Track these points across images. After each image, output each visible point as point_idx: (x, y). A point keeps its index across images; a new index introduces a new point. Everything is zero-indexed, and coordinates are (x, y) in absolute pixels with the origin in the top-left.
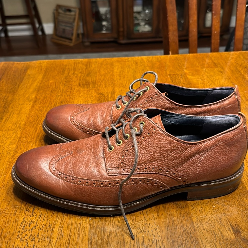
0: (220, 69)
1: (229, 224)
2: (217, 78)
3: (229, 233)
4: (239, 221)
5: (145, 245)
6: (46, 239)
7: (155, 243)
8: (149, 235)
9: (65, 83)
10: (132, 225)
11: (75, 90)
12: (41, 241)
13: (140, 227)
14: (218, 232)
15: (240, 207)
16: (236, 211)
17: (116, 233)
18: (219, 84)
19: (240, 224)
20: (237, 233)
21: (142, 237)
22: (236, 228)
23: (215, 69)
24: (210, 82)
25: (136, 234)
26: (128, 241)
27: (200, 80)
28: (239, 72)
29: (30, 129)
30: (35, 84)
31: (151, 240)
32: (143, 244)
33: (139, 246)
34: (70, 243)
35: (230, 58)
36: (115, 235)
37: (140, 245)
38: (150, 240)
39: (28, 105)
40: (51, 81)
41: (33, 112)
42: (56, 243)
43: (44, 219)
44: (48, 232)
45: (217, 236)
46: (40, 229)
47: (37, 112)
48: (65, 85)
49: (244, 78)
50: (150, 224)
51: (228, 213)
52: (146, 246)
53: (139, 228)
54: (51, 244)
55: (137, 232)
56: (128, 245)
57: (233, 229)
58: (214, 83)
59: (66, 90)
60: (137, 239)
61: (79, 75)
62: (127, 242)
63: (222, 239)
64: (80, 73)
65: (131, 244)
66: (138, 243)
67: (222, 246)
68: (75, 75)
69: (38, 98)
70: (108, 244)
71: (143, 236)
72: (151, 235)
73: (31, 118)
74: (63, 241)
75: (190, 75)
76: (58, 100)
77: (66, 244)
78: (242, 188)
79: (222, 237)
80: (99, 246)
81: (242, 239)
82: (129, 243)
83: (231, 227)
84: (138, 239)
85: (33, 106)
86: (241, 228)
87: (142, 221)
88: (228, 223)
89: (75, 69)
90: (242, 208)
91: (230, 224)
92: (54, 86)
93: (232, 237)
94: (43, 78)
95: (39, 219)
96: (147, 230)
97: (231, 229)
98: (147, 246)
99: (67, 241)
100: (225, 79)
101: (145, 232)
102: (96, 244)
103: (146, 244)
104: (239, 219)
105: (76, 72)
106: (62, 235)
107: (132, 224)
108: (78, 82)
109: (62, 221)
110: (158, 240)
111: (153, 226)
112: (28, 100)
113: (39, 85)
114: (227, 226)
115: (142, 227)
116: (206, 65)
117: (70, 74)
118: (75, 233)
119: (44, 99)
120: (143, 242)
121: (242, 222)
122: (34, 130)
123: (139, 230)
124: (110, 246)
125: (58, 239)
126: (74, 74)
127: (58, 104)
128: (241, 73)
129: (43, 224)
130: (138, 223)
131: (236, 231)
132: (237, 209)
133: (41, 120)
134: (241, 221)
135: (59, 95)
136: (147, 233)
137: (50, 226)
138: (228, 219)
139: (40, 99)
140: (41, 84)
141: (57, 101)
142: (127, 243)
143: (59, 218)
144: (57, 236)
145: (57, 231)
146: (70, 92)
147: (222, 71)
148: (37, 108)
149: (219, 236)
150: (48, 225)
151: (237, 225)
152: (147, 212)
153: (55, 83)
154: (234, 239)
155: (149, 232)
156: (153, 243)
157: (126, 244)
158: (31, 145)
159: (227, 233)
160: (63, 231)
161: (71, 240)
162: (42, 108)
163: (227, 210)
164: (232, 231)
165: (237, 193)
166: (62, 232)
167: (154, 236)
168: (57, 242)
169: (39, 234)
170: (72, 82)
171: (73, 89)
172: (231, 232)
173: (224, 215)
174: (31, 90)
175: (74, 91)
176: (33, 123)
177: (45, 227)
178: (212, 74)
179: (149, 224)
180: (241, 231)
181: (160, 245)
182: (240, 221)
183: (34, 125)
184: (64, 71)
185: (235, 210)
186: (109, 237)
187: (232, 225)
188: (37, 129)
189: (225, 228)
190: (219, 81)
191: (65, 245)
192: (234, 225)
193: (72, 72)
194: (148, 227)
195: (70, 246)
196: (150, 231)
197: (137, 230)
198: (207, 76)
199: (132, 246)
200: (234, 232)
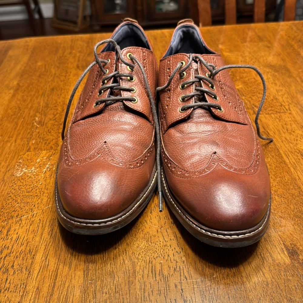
0: (266, 43)
1: (282, 243)
2: (263, 54)
3: (282, 255)
4: (295, 239)
5: (164, 275)
6: (24, 270)
7: (178, 271)
8: (170, 260)
9: (58, 65)
10: (146, 248)
11: (72, 74)
12: (17, 273)
13: (157, 250)
15: (297, 219)
16: (291, 226)
17: (123, 260)
18: (265, 61)
19: (297, 243)
20: (293, 255)
21: (160, 263)
22: (292, 249)
23: (261, 44)
24: (254, 60)
25: (151, 259)
26: (140, 270)
27: (241, 58)
28: (292, 46)
29: (9, 125)
30: (18, 68)
31: (173, 267)
32: (161, 274)
34: (58, 275)
35: (279, 30)
36: (121, 262)
37: (157, 276)
38: (171, 268)
39: (7, 94)
40: (39, 64)
41: (13, 103)
42: (37, 276)
43: (22, 244)
44: (27, 260)
45: (265, 260)
46: (16, 257)
47: (18, 102)
48: (58, 67)
49: (299, 54)
50: (170, 246)
51: (280, 229)
52: (164, 277)
53: (156, 251)
54: (31, 278)
55: (152, 256)
56: (140, 275)
57: (287, 249)
58: (259, 61)
59: (59, 75)
60: (152, 267)
61: (78, 55)
62: (138, 271)
63: (272, 264)
64: (80, 52)
65: (144, 274)
66: (154, 272)
67: (272, 273)
68: (73, 55)
69: (21, 84)
70: (111, 274)
71: (162, 262)
72: (172, 261)
73: (10, 111)
74: (48, 273)
75: (227, 52)
76: (48, 87)
77: (53, 276)
78: (298, 194)
79: (272, 261)
80: (99, 277)
81: (300, 264)
82: (141, 273)
83: (285, 247)
84: (154, 267)
85: (14, 96)
86: (298, 249)
87: (160, 241)
88: (281, 241)
89: (72, 48)
90: (299, 222)
91: (283, 244)
92: (43, 69)
93: (287, 261)
94: (29, 60)
95: (15, 243)
96: (167, 253)
97: (284, 250)
98: (166, 276)
99: (54, 272)
100: (273, 55)
101: (164, 256)
102: (94, 275)
103: (166, 273)
104: (295, 236)
105: (74, 51)
106: (47, 264)
107: (146, 246)
108: (75, 64)
109: (48, 245)
110: (181, 267)
111: (175, 249)
112: (8, 87)
113: (23, 68)
114: (279, 246)
115: (160, 250)
116: (248, 39)
117: (65, 54)
118: (66, 260)
119: (29, 86)
120: (161, 271)
121: (300, 240)
122: (14, 125)
123: (156, 254)
124: (114, 276)
125: (41, 270)
126: (70, 53)
127: (48, 91)
128: (294, 48)
129: (20, 250)
130: (154, 245)
131: (292, 252)
132: (292, 223)
133: (24, 113)
134: (298, 238)
135: (50, 80)
136: (166, 257)
137: (31, 252)
138: (280, 237)
139: (23, 86)
140: (25, 67)
141: (46, 89)
142: (138, 273)
143: (44, 241)
144: (40, 266)
145: (40, 259)
146: (65, 76)
147: (269, 45)
148: (19, 97)
149: (268, 260)
150: (28, 251)
151: (293, 244)
152: (167, 230)
153: (45, 65)
154: (290, 264)
155: (170, 257)
156: (175, 272)
157: (136, 275)
158: (9, 145)
159: (279, 255)
160: (49, 259)
161: (59, 271)
162: (25, 97)
163: (279, 224)
164: (286, 253)
165: (292, 201)
166: (48, 259)
167: (177, 262)
168: (40, 274)
169: (15, 264)
170: (68, 63)
171: (69, 73)
172: (284, 254)
173: (274, 231)
174: (13, 75)
175: (69, 75)
176: (13, 117)
177: (23, 254)
178: (255, 49)
179: (169, 246)
180: (299, 252)
181: (185, 274)
182: (298, 239)
183: (13, 120)
184: (57, 50)
185: (290, 224)
186: (113, 265)
187: (285, 244)
188: (17, 124)
189: (277, 249)
191: (50, 278)
192: (289, 244)
193: (68, 51)
194: (168, 250)
195: (57, 280)
196: (171, 256)
197: (153, 255)
198: (250, 53)
199: (146, 276)
200: (288, 254)
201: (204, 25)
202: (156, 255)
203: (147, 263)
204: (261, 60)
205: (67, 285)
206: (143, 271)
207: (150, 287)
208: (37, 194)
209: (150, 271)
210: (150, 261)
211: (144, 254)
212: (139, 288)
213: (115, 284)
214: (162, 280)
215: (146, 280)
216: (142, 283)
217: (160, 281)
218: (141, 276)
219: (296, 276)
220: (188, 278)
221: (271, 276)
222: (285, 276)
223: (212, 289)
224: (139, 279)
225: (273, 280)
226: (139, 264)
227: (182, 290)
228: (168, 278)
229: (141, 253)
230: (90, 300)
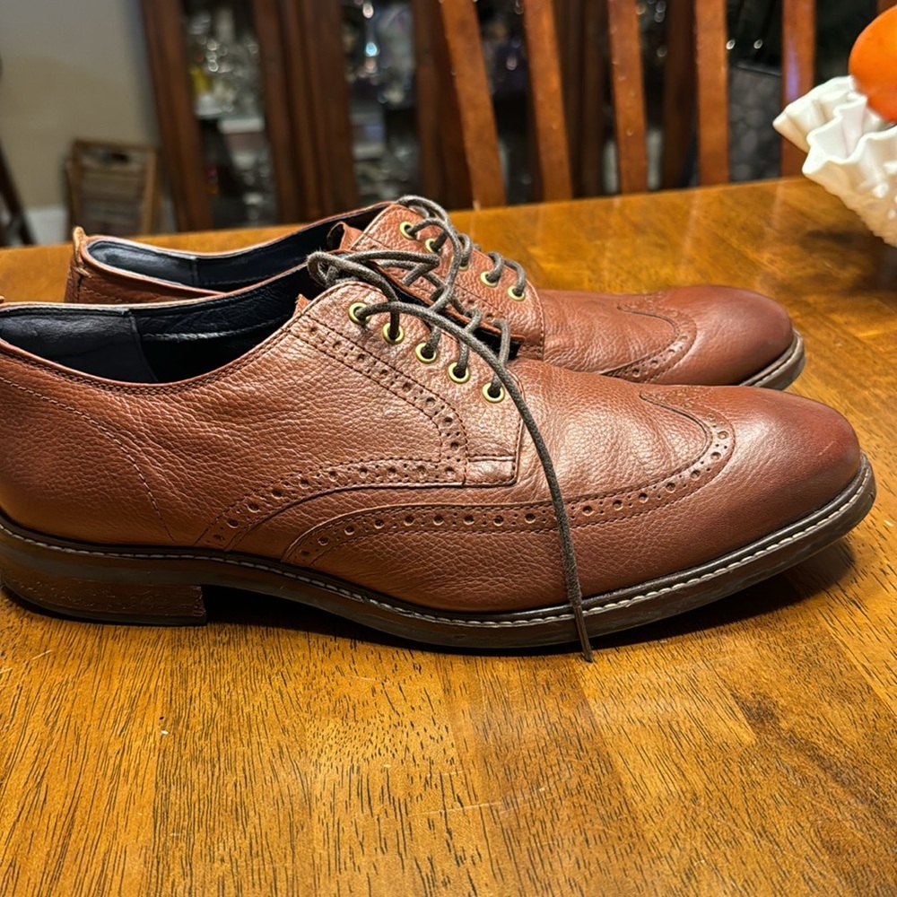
0: (653, 238)
1: (728, 693)
2: (646, 262)
3: (730, 724)
4: (764, 680)
5: (396, 800)
7: (436, 785)
8: (411, 759)
10: (342, 735)
13: (373, 739)
14: (688, 725)
15: (764, 635)
16: (751, 650)
17: (273, 770)
18: (654, 278)
19: (771, 691)
20: (762, 721)
21: (384, 770)
22: (757, 706)
23: (638, 241)
25: (355, 763)
26: (325, 793)
27: (587, 273)
28: (723, 241)
31: (421, 778)
32: (386, 797)
33: (370, 803)
34: (76, 824)
36: (267, 778)
37: (375, 802)
38: (417, 780)
42: (12, 831)
45: (683, 738)
49: (742, 257)
50: (412, 725)
51: (721, 659)
52: (397, 804)
53: (370, 740)
55: (360, 754)
56: (324, 804)
57: (745, 708)
60: (360, 781)
62: (318, 796)
63: (704, 747)
65: (336, 801)
66: (365, 795)
67: (706, 770)
70: (237, 810)
71: (388, 766)
72: (417, 762)
74: (46, 821)
75: (549, 261)
77: (58, 828)
79: (703, 740)
80: (200, 822)
81: (783, 741)
82: (327, 799)
83: (737, 703)
84: (365, 780)
86: (775, 705)
87: (383, 715)
88: (726, 690)
90: (771, 639)
91: (732, 695)
93: (745, 736)
96: (404, 743)
97: (737, 709)
98: (402, 801)
99: (63, 819)
101: (394, 751)
102: (187, 816)
103: (399, 793)
104: (763, 673)
106: (42, 798)
107: (341, 730)
109: (43, 750)
110: (446, 774)
111: (425, 730)
114: (720, 701)
115: (382, 737)
118: (99, 786)
120: (386, 790)
121: (778, 684)
124: (247, 815)
125: (24, 814)
128: (729, 245)
130: (365, 725)
131: (758, 714)
132: (753, 643)
134: (773, 679)
136: (400, 755)
138: (721, 679)
142: (317, 800)
143: (32, 742)
144: (21, 805)
145: (21, 787)
147: (662, 242)
149: (691, 737)
151: (760, 694)
152: (402, 685)
154: (754, 742)
155: (412, 751)
156: (428, 789)
157: (314, 806)
159: (721, 723)
160: (47, 786)
161: (78, 813)
163: (715, 647)
164: (740, 716)
166: (44, 786)
167: (431, 763)
168: (18, 825)
172: (737, 719)
173: (703, 667)
178: (626, 252)
179: (409, 726)
180: (777, 712)
181: (457, 791)
182: (771, 681)
185: (746, 647)
186: (243, 785)
187: (738, 695)
189: (715, 708)
190: (652, 271)
191: (51, 833)
192: (748, 694)
194: (405, 734)
195: (73, 837)
196: (415, 748)
197: (361, 750)
198: (612, 261)
199: (340, 807)
200: (748, 719)
201: (485, 205)
202: (371, 750)
203: (345, 774)
204: (643, 276)
205: (102, 848)
206: (333, 795)
207: (354, 835)
208: (10, 625)
209: (354, 793)
210: (353, 767)
211: (334, 751)
212: (321, 837)
213: (248, 835)
214: (391, 811)
215: (342, 818)
216: (330, 824)
217: (383, 815)
218: (327, 809)
219: (774, 771)
220: (466, 800)
221: (705, 777)
222: (742, 773)
223: (537, 823)
224: (322, 816)
225: (711, 787)
226: (320, 777)
227: (449, 832)
228: (409, 805)
229: (327, 750)
230: (174, 881)
